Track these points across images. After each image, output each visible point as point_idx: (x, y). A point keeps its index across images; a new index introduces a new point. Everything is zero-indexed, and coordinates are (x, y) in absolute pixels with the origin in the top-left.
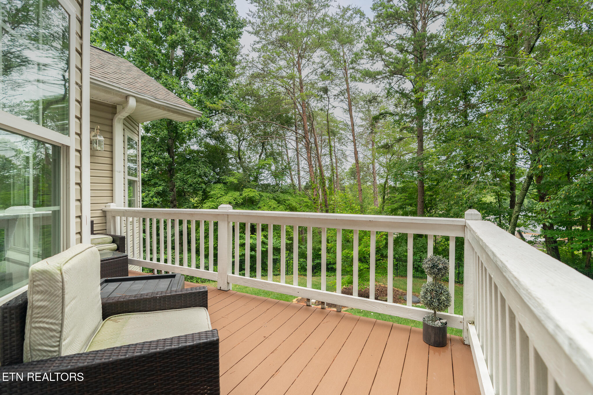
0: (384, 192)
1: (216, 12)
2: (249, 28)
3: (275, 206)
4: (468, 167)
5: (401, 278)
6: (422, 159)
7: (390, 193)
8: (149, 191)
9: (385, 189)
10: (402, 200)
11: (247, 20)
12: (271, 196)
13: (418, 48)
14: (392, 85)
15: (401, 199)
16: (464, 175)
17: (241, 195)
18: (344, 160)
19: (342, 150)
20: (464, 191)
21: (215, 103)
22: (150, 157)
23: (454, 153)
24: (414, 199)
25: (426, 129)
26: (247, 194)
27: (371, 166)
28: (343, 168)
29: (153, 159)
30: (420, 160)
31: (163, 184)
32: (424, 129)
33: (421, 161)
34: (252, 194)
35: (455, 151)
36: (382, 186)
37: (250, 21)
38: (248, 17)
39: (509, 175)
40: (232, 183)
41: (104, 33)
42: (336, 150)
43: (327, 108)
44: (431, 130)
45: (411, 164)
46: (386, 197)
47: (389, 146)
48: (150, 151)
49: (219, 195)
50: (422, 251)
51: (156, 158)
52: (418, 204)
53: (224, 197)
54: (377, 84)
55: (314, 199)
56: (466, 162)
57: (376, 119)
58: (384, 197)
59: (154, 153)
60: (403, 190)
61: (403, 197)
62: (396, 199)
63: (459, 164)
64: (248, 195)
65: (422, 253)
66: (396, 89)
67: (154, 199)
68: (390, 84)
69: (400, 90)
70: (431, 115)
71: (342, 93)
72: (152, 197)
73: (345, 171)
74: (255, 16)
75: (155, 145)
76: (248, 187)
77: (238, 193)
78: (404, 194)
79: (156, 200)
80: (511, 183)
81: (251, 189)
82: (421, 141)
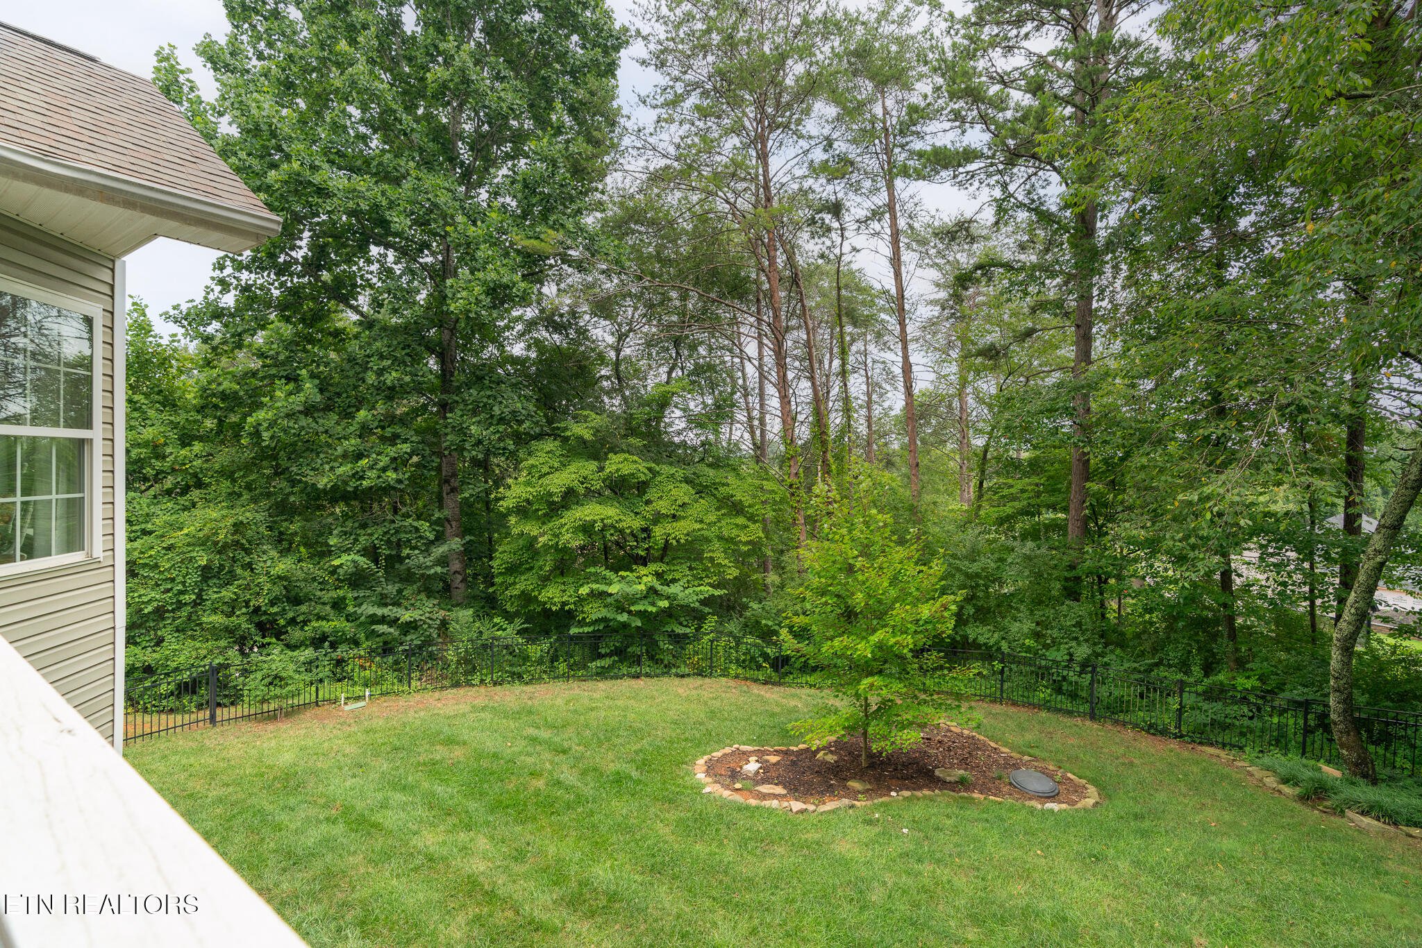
0: (983, 472)
1: (551, 10)
2: (637, 49)
3: (686, 500)
4: (1221, 413)
5: (1011, 710)
6: (1083, 387)
7: (998, 474)
8: (379, 454)
9: (983, 464)
10: (1025, 495)
11: (633, 29)
12: (680, 473)
13: (1086, 83)
14: (1011, 188)
15: (1023, 491)
16: (1206, 439)
17: (601, 469)
18: (888, 387)
19: (884, 362)
20: (1207, 490)
21: (538, 238)
22: (380, 372)
23: (1177, 373)
24: (1059, 491)
25: (1101, 305)
26: (614, 467)
27: (956, 404)
28: (886, 405)
29: (387, 375)
30: (1077, 389)
31: (414, 439)
32: (1095, 305)
33: (1083, 391)
34: (626, 469)
35: (1183, 365)
36: (976, 455)
37: (638, 32)
38: (633, 19)
39: (1344, 436)
40: (580, 439)
41: (284, 70)
42: (869, 361)
43: (837, 251)
44: (1116, 308)
45: (1054, 399)
46: (985, 485)
47: (998, 353)
48: (382, 357)
49: (545, 469)
50: (1076, 638)
51: (394, 374)
52: (1072, 506)
53: (557, 474)
54: (971, 189)
55: (791, 486)
56: (1217, 397)
57: (963, 280)
58: (981, 484)
59: (390, 362)
60: (1035, 466)
61: (1030, 488)
62: (1012, 490)
63: (1193, 402)
64: (618, 470)
65: (1074, 644)
66: (1020, 198)
67: (388, 473)
68: (1005, 186)
69: (1033, 201)
70: (1116, 268)
71: (876, 214)
72: (384, 470)
73: (893, 413)
74: (649, 16)
75: (395, 342)
76: (623, 451)
77: (593, 465)
78: (1035, 479)
79: (394, 476)
80: (1349, 459)
81: (627, 455)
82: (1085, 340)
